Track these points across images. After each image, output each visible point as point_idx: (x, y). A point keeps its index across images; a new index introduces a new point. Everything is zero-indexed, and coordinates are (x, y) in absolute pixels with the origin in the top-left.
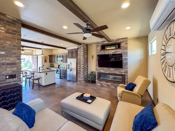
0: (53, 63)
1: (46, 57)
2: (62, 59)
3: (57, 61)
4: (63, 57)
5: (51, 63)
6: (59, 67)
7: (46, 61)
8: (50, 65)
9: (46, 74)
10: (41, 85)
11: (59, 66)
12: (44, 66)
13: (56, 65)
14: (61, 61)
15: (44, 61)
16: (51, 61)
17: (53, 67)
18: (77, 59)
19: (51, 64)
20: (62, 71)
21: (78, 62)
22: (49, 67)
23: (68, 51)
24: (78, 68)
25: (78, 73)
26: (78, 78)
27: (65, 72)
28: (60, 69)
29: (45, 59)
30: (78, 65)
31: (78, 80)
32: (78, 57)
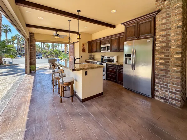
2: (109, 45)
3: (100, 50)
4: (110, 41)
6: (102, 59)
7: (84, 51)
9: (86, 73)
12: (81, 57)
14: (108, 49)
15: (81, 50)
17: (93, 59)
18: (154, 40)
19: (90, 55)
20: (110, 66)
21: (159, 46)
22: (89, 60)
23: (125, 25)
24: (156, 62)
25: (158, 75)
26: (155, 88)
27: (117, 70)
28: (106, 64)
29: (84, 48)
30: (157, 54)
31: (156, 93)
32: (156, 35)
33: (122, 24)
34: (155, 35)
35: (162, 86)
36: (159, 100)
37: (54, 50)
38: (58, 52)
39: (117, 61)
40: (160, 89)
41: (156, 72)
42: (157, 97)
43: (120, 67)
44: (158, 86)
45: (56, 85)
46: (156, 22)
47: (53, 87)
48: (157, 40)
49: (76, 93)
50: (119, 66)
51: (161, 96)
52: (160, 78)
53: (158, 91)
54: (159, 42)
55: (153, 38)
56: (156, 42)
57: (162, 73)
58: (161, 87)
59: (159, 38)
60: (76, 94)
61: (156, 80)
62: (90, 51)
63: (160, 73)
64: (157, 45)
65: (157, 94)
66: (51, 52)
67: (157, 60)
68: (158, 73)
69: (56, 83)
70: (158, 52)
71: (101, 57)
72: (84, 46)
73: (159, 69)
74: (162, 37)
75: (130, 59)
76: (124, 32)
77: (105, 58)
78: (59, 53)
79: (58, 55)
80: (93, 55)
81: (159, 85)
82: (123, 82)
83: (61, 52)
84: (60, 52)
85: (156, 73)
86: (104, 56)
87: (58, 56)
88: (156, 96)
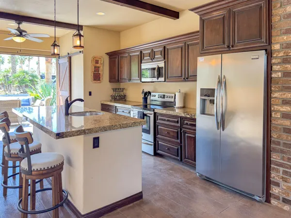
0: (122, 85)
1: (97, 62)
2: (162, 64)
3: (140, 75)
4: (165, 53)
5: (115, 85)
6: (145, 99)
7: (97, 77)
8: (111, 92)
9: (96, 143)
10: (69, 204)
11: (147, 94)
12: (90, 94)
13: (134, 94)
14: (159, 75)
15: (90, 76)
16: (115, 77)
17: (123, 99)
18: (269, 55)
19: (115, 90)
20: (164, 120)
21: (280, 71)
22: (111, 101)
23: (200, 13)
24: (274, 111)
25: (279, 144)
26: (272, 175)
27: (181, 130)
28: (155, 114)
29: (97, 69)
30: (276, 92)
31: (275, 190)
32: (273, 42)
33: (192, 10)
34: (270, 43)
35: (287, 172)
36: (280, 206)
37: (14, 71)
38: (28, 78)
39: (182, 105)
40: (282, 178)
41: (274, 135)
42: (277, 198)
43: (189, 123)
44: (278, 171)
45: (14, 176)
46: (273, 11)
47: (5, 182)
48: (275, 55)
49: (69, 198)
50: (186, 118)
51: (284, 196)
52: (282, 152)
53: (278, 185)
54: (279, 61)
55: (266, 50)
56: (273, 61)
57: (287, 138)
58: (285, 172)
59: (278, 51)
60: (68, 201)
61: (275, 157)
62: (115, 78)
63: (282, 139)
64: (275, 68)
65: (277, 191)
66: (6, 77)
67: (277, 105)
68: (278, 138)
69: (14, 171)
70: (277, 86)
71: (142, 96)
72: (98, 65)
73: (280, 129)
74: (286, 48)
75: (212, 102)
76: (198, 32)
77: (152, 98)
78: (31, 81)
79: (27, 86)
80: (123, 89)
81: (281, 169)
82: (195, 161)
83: (36, 77)
84: (33, 76)
85: (273, 139)
86: (150, 93)
87: (27, 90)
88: (275, 198)
